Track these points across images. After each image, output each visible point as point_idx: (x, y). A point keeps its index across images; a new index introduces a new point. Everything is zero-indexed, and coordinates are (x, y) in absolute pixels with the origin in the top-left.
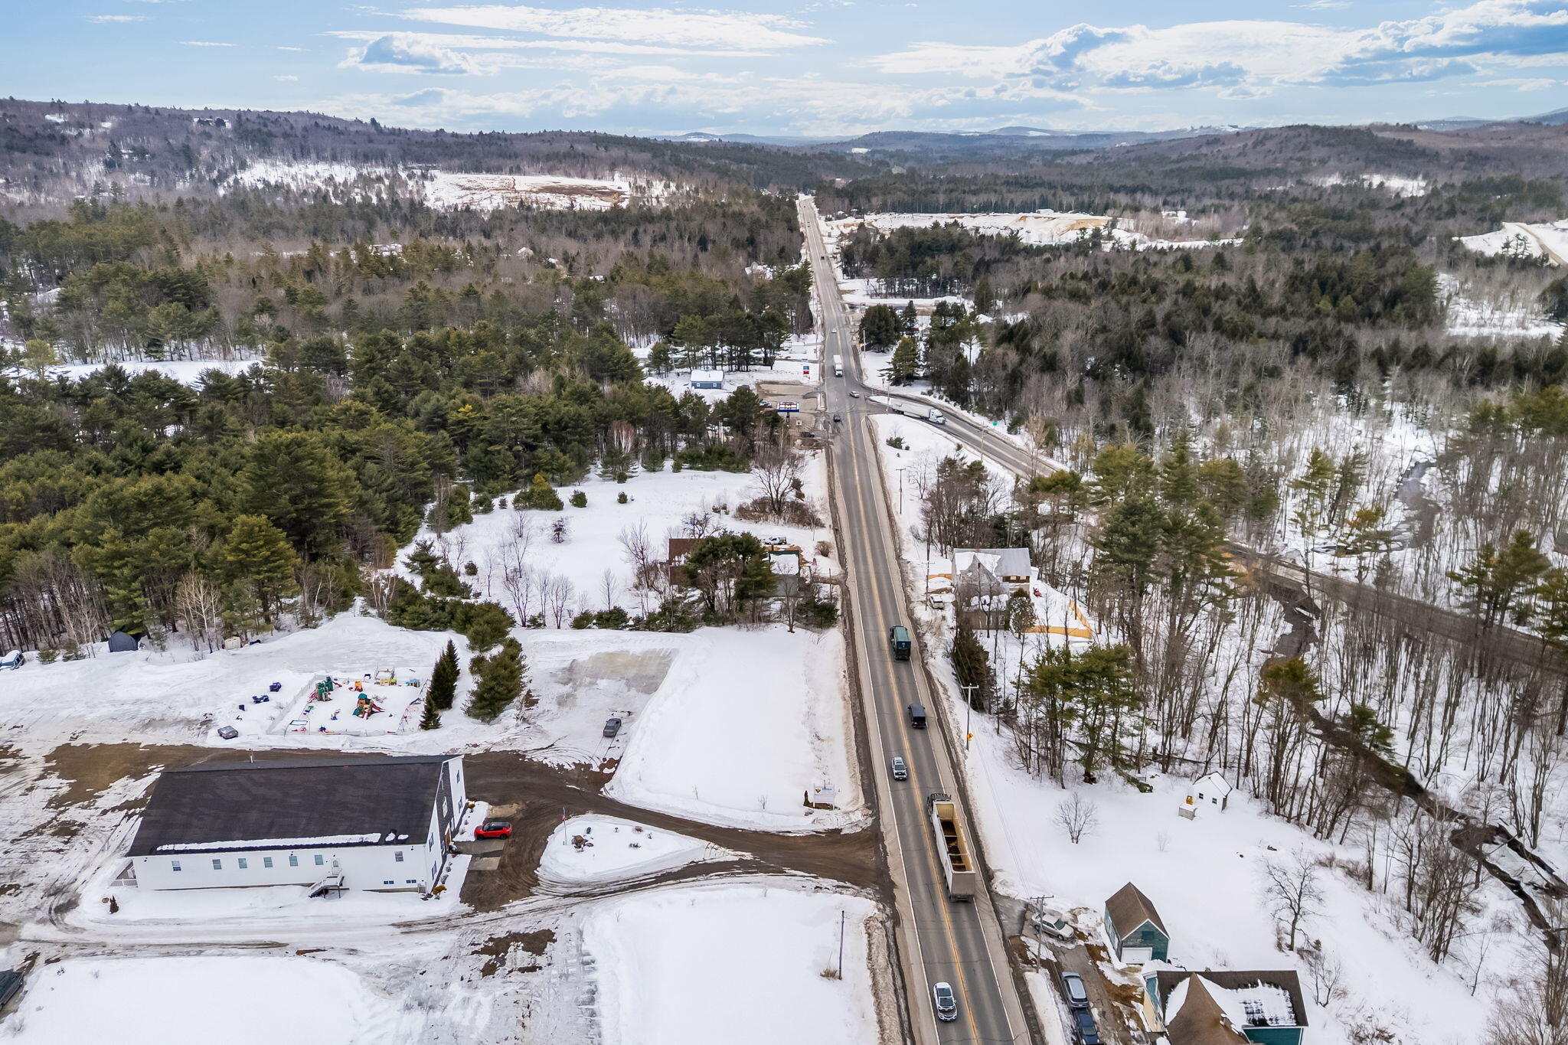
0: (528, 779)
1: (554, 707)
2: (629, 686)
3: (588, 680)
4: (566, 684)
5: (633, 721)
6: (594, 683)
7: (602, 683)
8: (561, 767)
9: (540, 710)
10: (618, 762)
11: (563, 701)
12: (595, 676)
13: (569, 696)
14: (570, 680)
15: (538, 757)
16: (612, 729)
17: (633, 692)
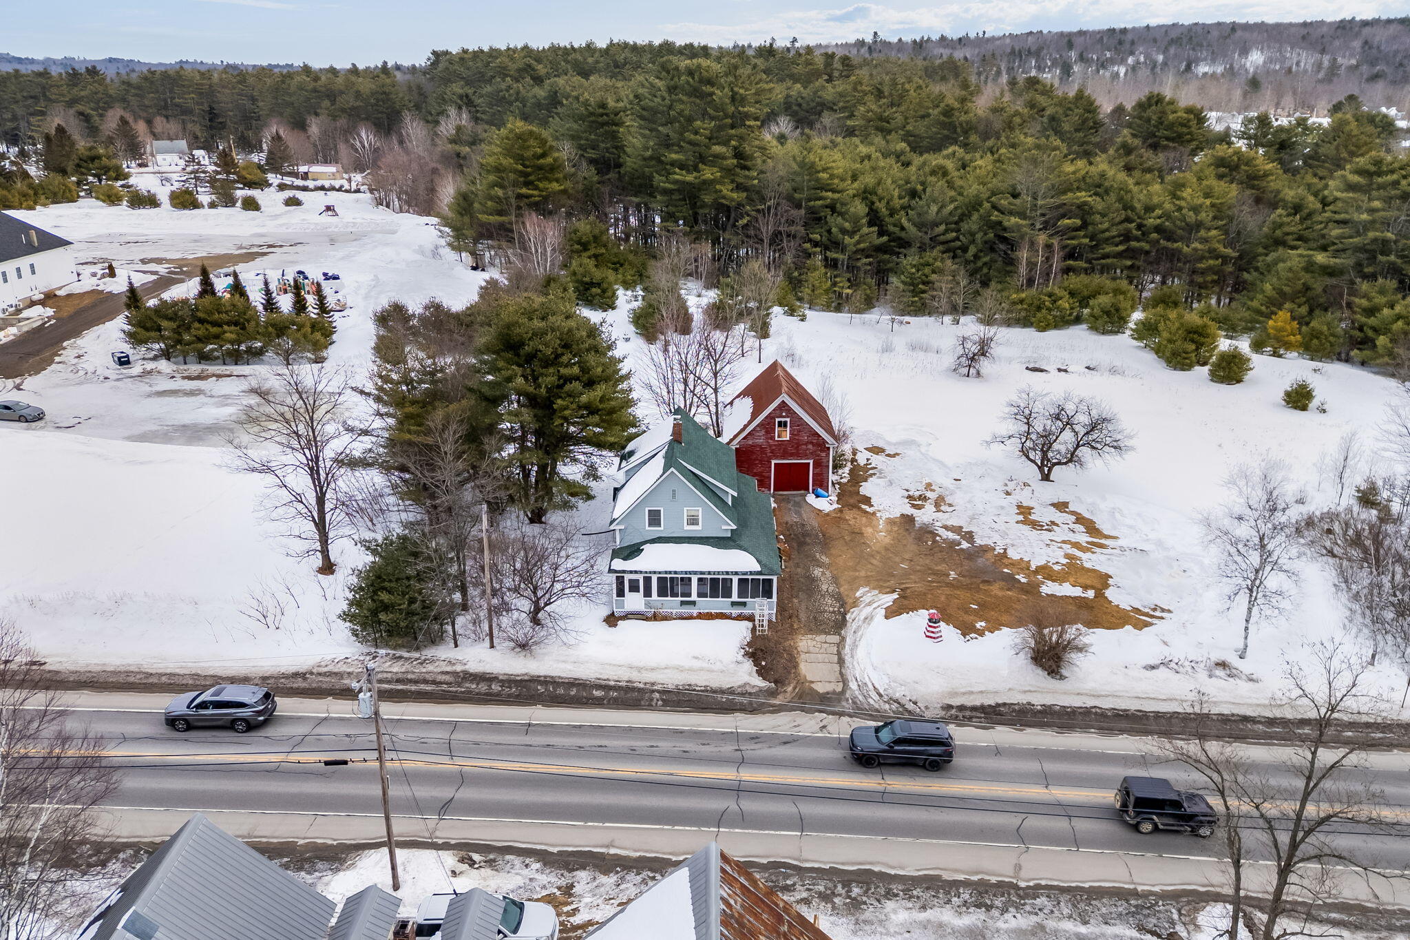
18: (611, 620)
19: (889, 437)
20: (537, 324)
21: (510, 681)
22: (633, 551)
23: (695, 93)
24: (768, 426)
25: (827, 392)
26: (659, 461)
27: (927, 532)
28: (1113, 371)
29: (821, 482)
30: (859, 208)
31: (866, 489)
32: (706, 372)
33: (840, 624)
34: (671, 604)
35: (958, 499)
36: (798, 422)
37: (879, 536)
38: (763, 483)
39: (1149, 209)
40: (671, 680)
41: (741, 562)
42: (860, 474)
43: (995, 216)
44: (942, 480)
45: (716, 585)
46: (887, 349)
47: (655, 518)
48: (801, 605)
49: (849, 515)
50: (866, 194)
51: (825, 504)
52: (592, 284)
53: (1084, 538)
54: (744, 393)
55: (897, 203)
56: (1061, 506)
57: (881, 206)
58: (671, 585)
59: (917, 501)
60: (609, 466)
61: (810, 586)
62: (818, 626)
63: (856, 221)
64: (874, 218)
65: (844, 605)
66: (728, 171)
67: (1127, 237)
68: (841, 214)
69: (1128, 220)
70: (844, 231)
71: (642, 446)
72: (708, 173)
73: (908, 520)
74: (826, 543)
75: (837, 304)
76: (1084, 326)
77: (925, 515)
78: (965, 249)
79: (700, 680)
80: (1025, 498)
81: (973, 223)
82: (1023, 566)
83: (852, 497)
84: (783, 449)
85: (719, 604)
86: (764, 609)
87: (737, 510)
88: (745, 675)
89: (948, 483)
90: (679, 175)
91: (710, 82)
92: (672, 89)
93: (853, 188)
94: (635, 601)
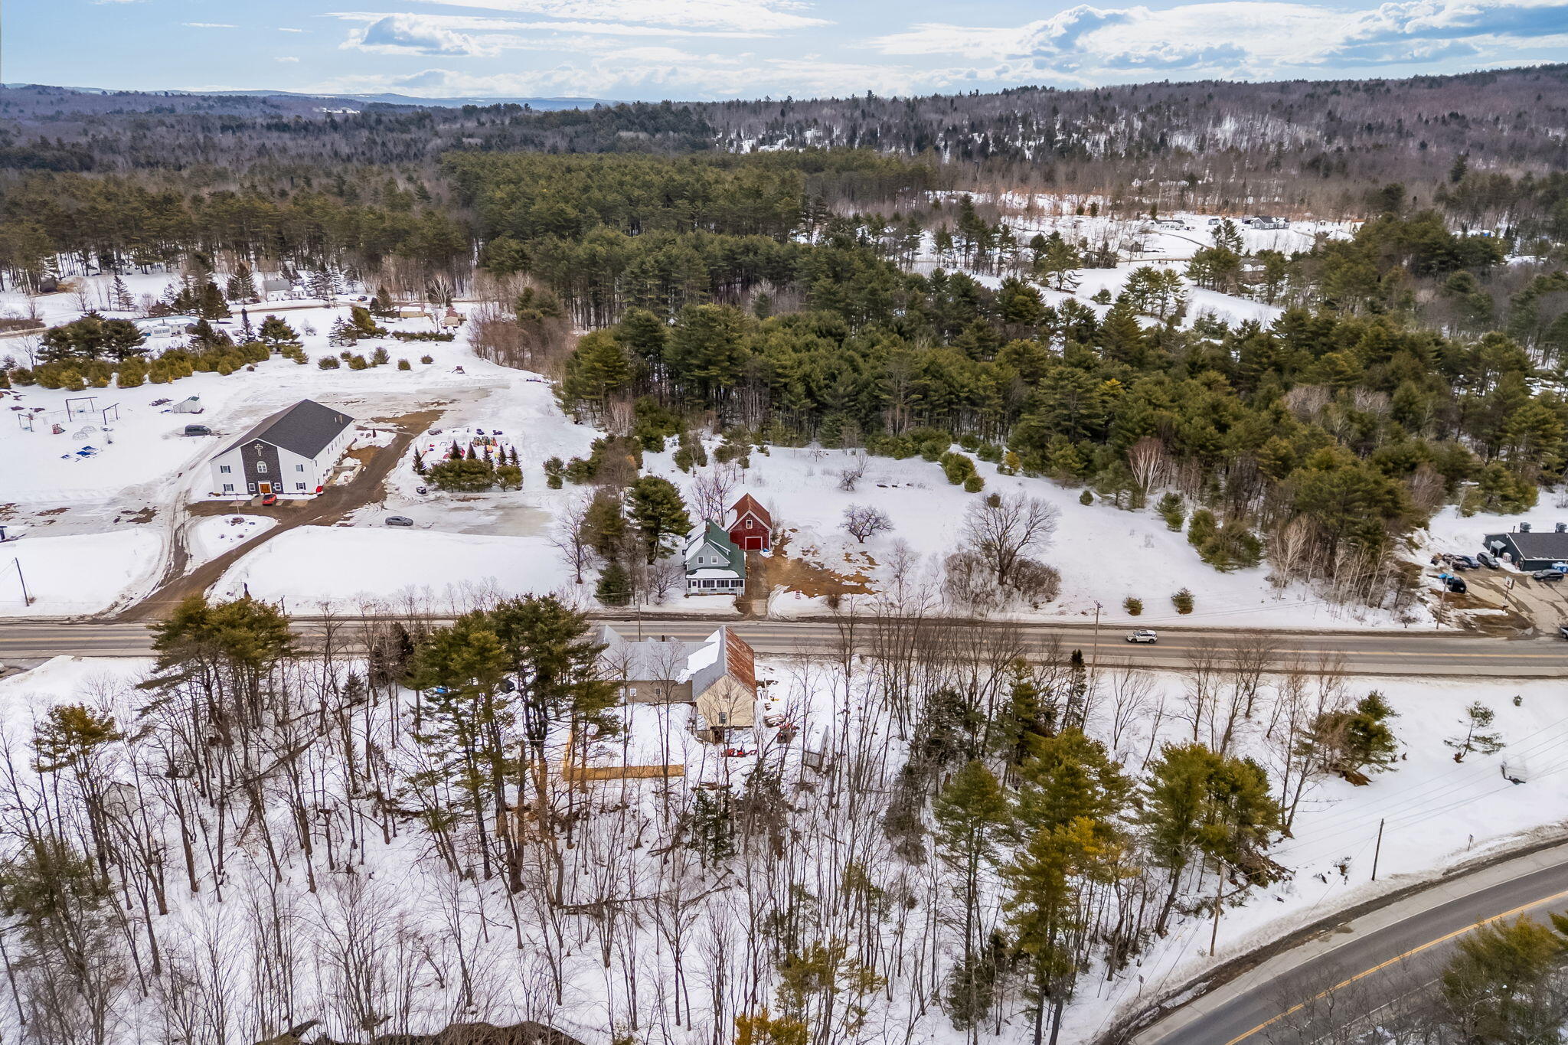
18: (687, 596)
19: (799, 524)
20: (653, 488)
21: (655, 614)
22: (693, 572)
23: (705, 325)
24: (743, 523)
25: (771, 504)
26: (702, 539)
27: (807, 564)
28: (920, 486)
29: (766, 546)
30: (800, 388)
31: (786, 548)
32: (718, 498)
33: (767, 596)
34: (708, 590)
35: (822, 552)
36: (756, 522)
37: (787, 566)
38: (742, 546)
39: (962, 386)
40: (709, 613)
41: (732, 575)
42: (785, 541)
43: (877, 392)
44: (818, 543)
45: (723, 583)
46: (811, 474)
47: (701, 560)
48: (754, 591)
49: (777, 559)
50: (805, 379)
51: (767, 554)
52: (651, 439)
53: (866, 565)
54: (734, 508)
55: (823, 383)
56: (863, 553)
57: (813, 385)
58: (708, 583)
59: (805, 552)
60: (681, 541)
61: (758, 584)
62: (759, 597)
63: (798, 395)
64: (810, 393)
65: (770, 590)
66: (723, 369)
67: (950, 402)
68: (790, 392)
69: (951, 393)
70: (791, 401)
71: (695, 533)
72: (714, 371)
73: (800, 560)
74: (766, 569)
75: (788, 443)
76: (920, 456)
77: (808, 558)
78: (859, 410)
79: (719, 613)
80: (849, 550)
81: (863, 397)
82: (839, 576)
83: (779, 551)
84: (750, 533)
85: (725, 589)
86: (740, 590)
87: (730, 557)
88: (734, 611)
89: (820, 544)
90: (697, 372)
91: (713, 320)
92: (692, 324)
93: (799, 373)
94: (694, 589)
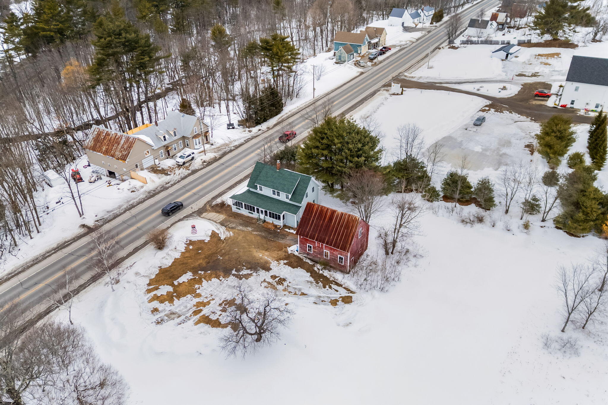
0: (528, 111)
1: (513, 141)
2: (461, 143)
3: (488, 153)
4: (505, 154)
5: (466, 125)
6: (483, 150)
7: (478, 149)
8: (510, 112)
9: (523, 141)
10: (480, 111)
11: (508, 143)
12: (482, 155)
13: (504, 146)
14: (501, 156)
15: (523, 118)
16: (479, 122)
17: (459, 140)
